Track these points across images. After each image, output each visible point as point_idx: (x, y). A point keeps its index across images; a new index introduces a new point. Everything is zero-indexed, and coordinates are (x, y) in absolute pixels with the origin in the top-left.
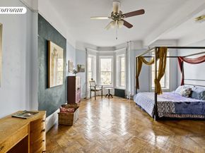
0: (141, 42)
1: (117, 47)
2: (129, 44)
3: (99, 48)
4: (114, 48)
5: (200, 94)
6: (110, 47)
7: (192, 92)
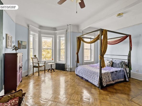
0: (77, 26)
1: (58, 29)
2: (69, 26)
3: (41, 27)
4: (55, 29)
5: (118, 64)
6: (51, 28)
7: (113, 63)
